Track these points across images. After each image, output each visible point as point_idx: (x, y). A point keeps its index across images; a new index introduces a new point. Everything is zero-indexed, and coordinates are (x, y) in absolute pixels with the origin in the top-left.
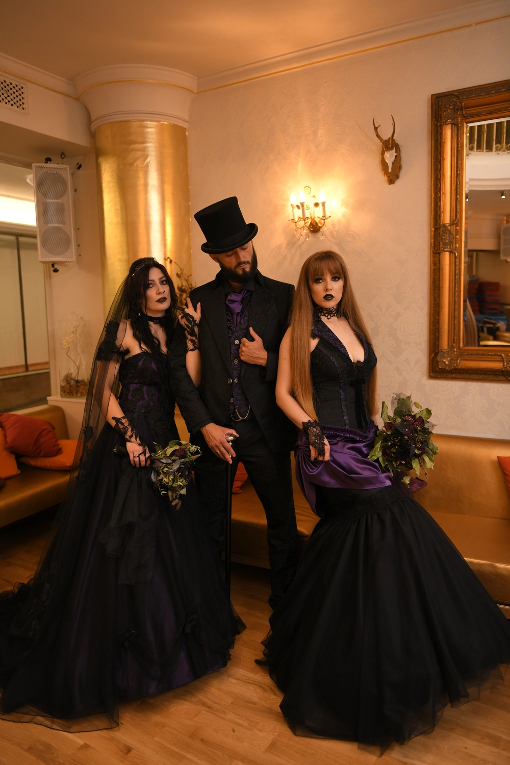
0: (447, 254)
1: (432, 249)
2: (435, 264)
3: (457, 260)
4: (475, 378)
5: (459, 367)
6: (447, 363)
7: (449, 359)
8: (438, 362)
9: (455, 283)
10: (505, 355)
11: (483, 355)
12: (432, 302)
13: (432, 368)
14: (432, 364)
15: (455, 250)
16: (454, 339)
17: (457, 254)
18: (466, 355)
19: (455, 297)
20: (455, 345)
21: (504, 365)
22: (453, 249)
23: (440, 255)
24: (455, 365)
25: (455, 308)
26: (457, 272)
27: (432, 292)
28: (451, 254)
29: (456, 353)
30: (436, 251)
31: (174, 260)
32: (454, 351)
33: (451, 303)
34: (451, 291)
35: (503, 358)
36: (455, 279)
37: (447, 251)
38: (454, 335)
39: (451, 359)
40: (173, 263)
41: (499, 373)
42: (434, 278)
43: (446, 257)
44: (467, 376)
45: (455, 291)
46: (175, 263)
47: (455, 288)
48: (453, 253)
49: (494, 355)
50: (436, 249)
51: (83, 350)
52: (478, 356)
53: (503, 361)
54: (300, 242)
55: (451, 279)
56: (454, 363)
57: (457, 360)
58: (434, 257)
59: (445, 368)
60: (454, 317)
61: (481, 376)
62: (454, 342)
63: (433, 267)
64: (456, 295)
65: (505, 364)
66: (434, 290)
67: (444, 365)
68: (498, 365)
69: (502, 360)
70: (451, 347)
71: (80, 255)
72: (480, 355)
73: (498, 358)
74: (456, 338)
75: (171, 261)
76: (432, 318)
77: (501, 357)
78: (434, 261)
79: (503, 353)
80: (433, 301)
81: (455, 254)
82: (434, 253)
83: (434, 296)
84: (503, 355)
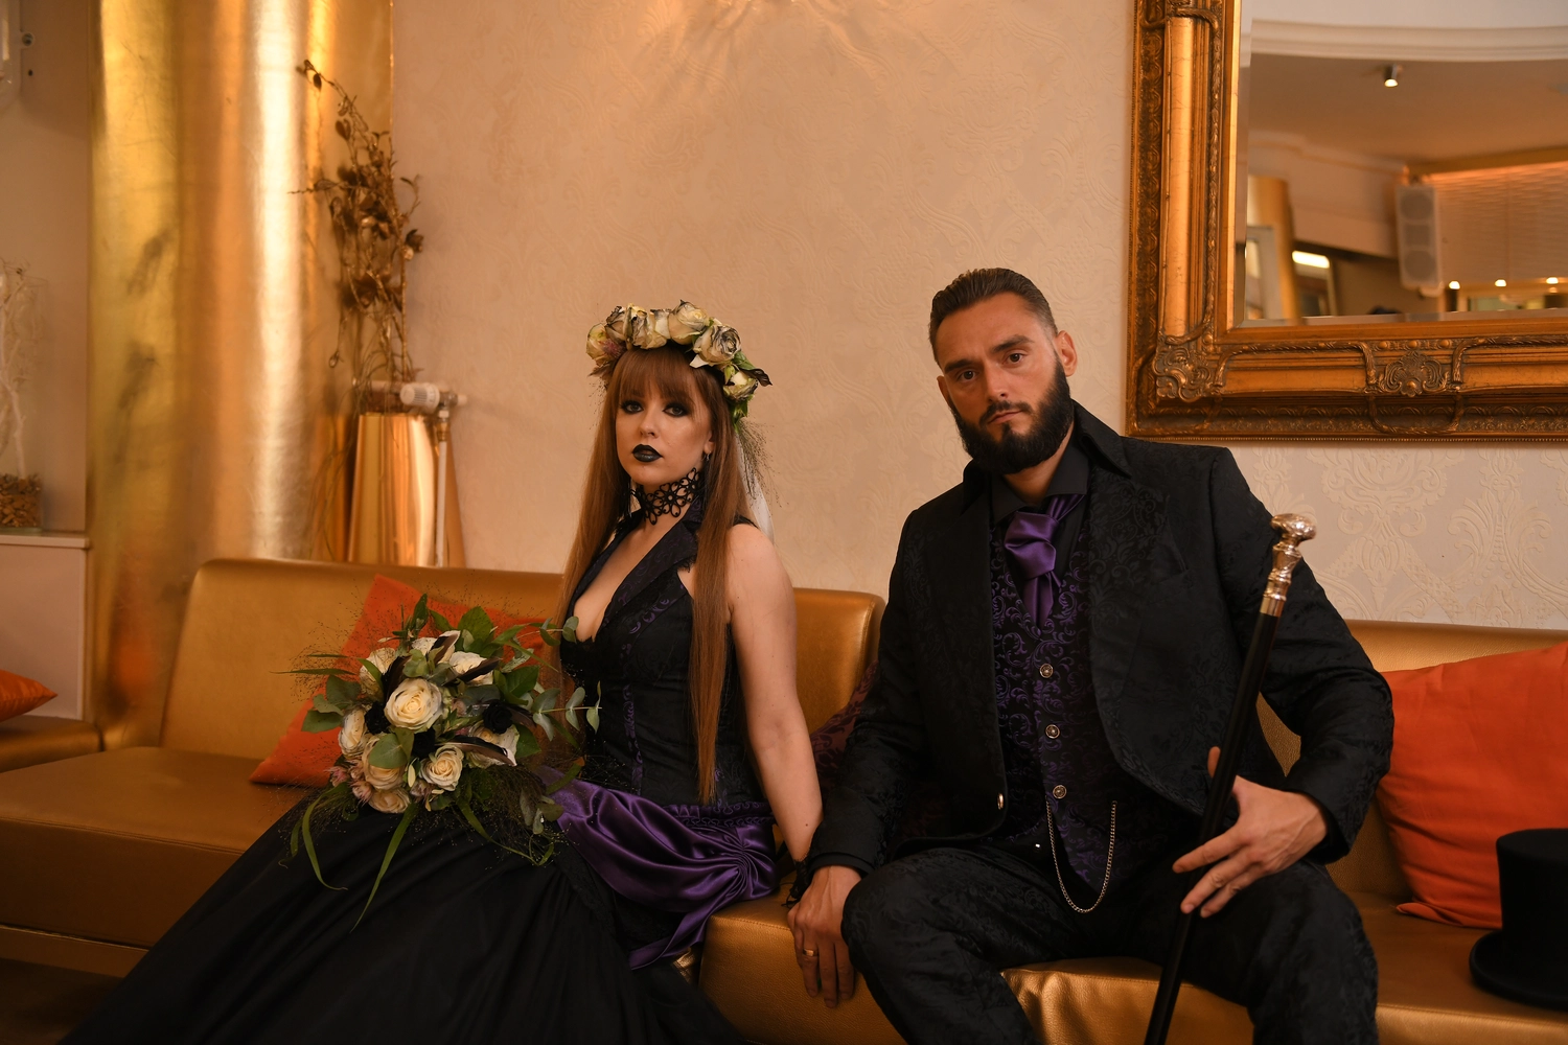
0: (1187, 26)
1: (1140, 17)
2: (1147, 66)
3: (1217, 43)
4: (1274, 431)
5: (1222, 391)
6: (1183, 381)
7: (1189, 367)
8: (1156, 377)
9: (1210, 119)
10: (1371, 346)
11: (1299, 349)
12: (1137, 189)
13: (1137, 406)
14: (1138, 393)
15: (1212, 10)
16: (1206, 302)
17: (1216, 25)
18: (1245, 352)
19: (1209, 163)
20: (1208, 320)
21: (1368, 378)
22: (1205, 7)
23: (1163, 36)
24: (1208, 386)
25: (1208, 202)
26: (1217, 81)
27: (1137, 155)
28: (1200, 27)
29: (1211, 348)
30: (1154, 20)
31: (326, 75)
32: (1207, 343)
33: (1196, 185)
34: (1197, 147)
35: (1364, 357)
36: (1211, 107)
37: (1187, 16)
38: (1206, 288)
39: (1198, 369)
40: (324, 83)
41: (1351, 411)
42: (1145, 113)
43: (1184, 36)
44: (1250, 425)
45: (1209, 146)
46: (332, 84)
47: (1210, 136)
48: (1204, 20)
49: (1337, 348)
50: (1152, 16)
51: (20, 381)
52: (1284, 355)
53: (1365, 367)
54: (730, 19)
55: (1198, 105)
56: (1205, 381)
57: (1217, 370)
58: (1146, 43)
59: (1178, 398)
60: (1208, 230)
61: (1292, 425)
62: (1205, 312)
63: (1141, 76)
64: (1214, 158)
65: (1372, 373)
66: (1144, 149)
67: (1174, 389)
68: (1349, 382)
69: (1361, 363)
70: (1197, 330)
71: (30, 73)
72: (1291, 350)
73: (1350, 358)
74: (1212, 298)
75: (317, 80)
76: (1137, 240)
77: (1359, 355)
78: (1147, 53)
79: (1366, 341)
80: (1142, 184)
81: (1211, 27)
82: (1145, 29)
83: (1144, 169)
84: (1365, 346)
